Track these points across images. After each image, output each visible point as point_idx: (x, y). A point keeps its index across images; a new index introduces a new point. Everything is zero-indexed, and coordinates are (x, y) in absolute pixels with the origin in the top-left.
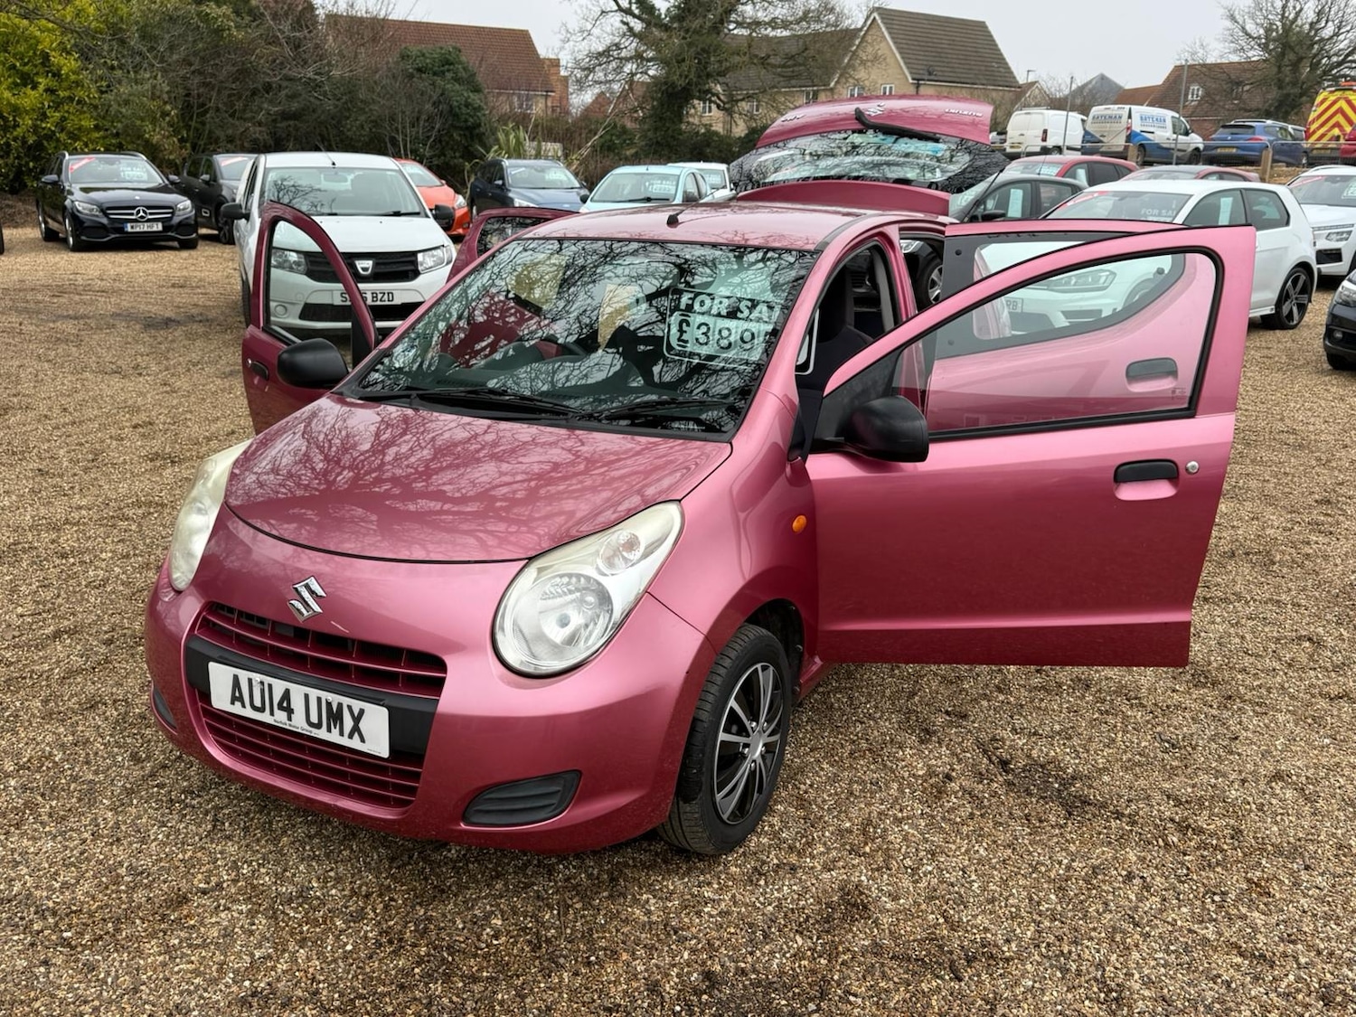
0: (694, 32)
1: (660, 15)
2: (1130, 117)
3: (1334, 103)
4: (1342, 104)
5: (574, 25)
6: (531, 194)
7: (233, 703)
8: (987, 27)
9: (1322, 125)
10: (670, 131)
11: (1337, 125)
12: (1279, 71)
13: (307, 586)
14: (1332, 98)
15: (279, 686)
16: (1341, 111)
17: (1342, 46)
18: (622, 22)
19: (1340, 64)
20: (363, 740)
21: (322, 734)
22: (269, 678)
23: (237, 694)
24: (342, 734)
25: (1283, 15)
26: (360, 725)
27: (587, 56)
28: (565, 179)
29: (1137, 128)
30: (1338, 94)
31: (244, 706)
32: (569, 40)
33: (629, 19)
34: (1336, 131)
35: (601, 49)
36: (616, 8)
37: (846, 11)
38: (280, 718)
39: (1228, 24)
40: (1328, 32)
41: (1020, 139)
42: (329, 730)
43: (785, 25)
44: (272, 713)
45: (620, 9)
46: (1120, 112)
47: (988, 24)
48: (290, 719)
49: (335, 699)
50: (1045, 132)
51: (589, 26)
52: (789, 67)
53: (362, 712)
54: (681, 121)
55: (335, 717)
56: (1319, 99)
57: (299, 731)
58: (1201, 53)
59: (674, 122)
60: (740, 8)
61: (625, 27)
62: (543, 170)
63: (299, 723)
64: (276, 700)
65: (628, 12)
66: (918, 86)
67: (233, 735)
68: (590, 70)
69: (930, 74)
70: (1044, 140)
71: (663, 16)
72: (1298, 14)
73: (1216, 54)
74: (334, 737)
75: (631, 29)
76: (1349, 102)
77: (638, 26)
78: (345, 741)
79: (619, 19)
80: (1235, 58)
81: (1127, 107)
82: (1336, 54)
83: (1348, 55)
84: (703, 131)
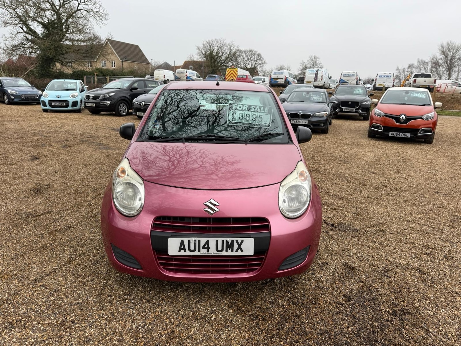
0: (53, 41)
1: (39, 35)
2: (186, 72)
3: (231, 71)
4: (232, 71)
5: (8, 35)
6: (14, 88)
7: (179, 251)
8: (139, 47)
9: (229, 77)
10: (47, 71)
11: (232, 77)
12: (211, 63)
13: (211, 203)
14: (230, 70)
15: (203, 240)
16: (232, 73)
17: (224, 58)
18: (24, 36)
19: (224, 62)
20: (242, 251)
21: (224, 253)
22: (199, 238)
23: (182, 247)
24: (232, 251)
25: (210, 50)
26: (241, 246)
27: (11, 46)
28: (25, 84)
29: (188, 75)
30: (231, 69)
31: (185, 251)
32: (6, 40)
33: (27, 35)
34: (232, 78)
35: (17, 44)
36: (23, 31)
37: (101, 39)
38: (204, 252)
39: (198, 51)
40: (220, 54)
41: (158, 77)
42: (227, 251)
43: (83, 41)
44: (199, 251)
45: (24, 31)
46: (184, 71)
47: (139, 46)
48: (208, 251)
49: (230, 240)
50: (164, 76)
51: (14, 36)
52: (85, 54)
53: (242, 241)
54: (50, 68)
55: (230, 246)
56: (227, 70)
57: (213, 254)
58: (192, 58)
59: (48, 68)
60: (67, 35)
61: (25, 38)
62: (16, 81)
63: (213, 251)
64: (202, 245)
65: (26, 33)
66: (122, 62)
67: (172, 264)
68: (13, 50)
69: (126, 59)
70: (164, 78)
71: (40, 35)
72: (213, 50)
73: (196, 58)
74: (229, 253)
75: (28, 39)
76: (234, 71)
77: (30, 37)
78: (234, 253)
79: (23, 35)
80: (200, 60)
81: (185, 70)
82: (223, 60)
83: (225, 60)
84: (58, 71)
